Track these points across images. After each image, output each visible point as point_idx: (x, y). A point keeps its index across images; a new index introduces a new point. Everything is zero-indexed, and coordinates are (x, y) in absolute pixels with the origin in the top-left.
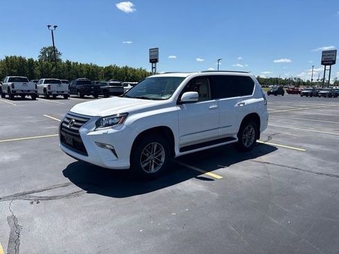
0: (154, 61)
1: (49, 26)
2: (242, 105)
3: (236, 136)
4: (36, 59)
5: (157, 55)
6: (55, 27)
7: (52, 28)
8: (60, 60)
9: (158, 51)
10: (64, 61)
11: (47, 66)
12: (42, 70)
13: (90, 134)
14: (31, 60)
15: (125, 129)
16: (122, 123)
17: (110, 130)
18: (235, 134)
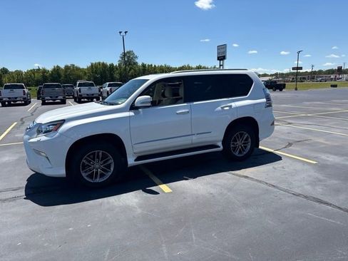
0: (222, 58)
1: (120, 32)
2: (227, 108)
3: (220, 144)
4: (116, 63)
5: (225, 52)
6: (126, 32)
7: (123, 34)
8: (136, 64)
9: (226, 47)
10: (140, 64)
11: (125, 69)
12: (120, 74)
13: (31, 140)
14: (112, 65)
15: (58, 137)
16: (56, 130)
17: (43, 138)
18: (219, 141)
